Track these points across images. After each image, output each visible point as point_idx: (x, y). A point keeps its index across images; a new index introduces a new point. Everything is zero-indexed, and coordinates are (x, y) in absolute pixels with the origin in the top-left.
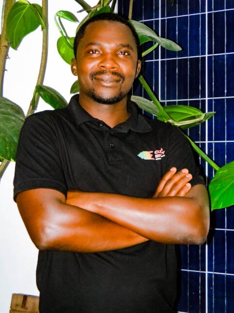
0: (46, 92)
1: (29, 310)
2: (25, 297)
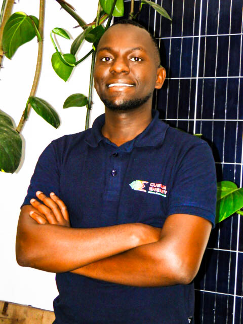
0: (38, 104)
1: (9, 317)
2: (6, 304)
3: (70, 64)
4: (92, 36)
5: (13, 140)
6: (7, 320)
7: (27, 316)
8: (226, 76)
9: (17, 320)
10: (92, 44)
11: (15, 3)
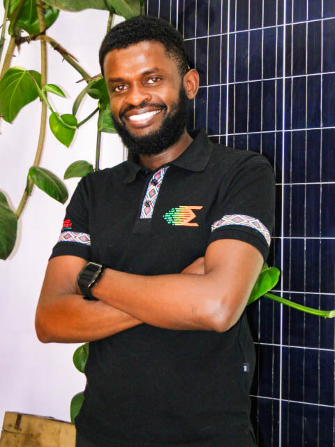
1: (23, 432)
2: (19, 416)
3: (69, 126)
4: (96, 91)
5: (5, 220)
6: (20, 436)
7: (42, 430)
8: (260, 131)
9: (32, 435)
10: (98, 100)
11: (14, 56)
